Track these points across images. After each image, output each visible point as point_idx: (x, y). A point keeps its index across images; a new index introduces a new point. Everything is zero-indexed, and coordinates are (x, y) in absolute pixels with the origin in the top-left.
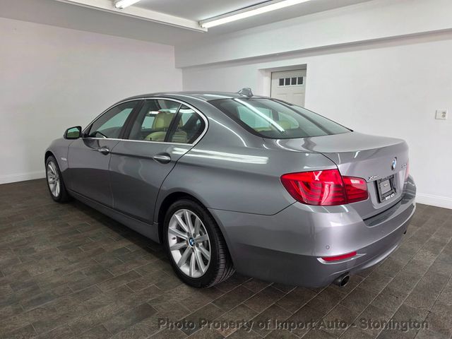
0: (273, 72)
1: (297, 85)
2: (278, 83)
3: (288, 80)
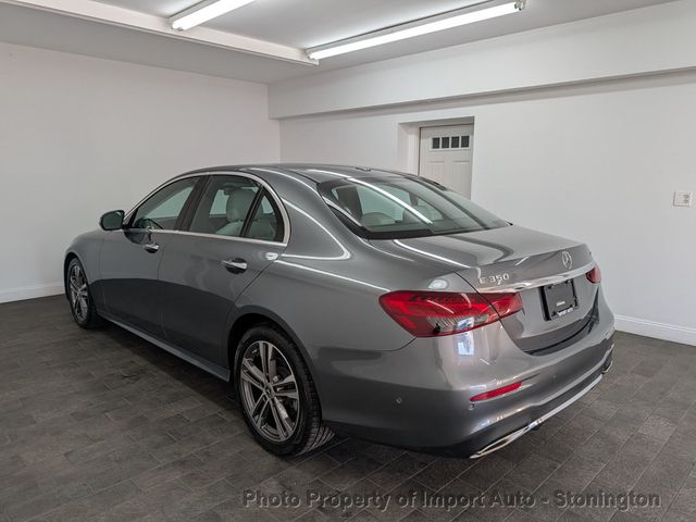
1: (460, 148)
2: (431, 145)
3: (446, 140)
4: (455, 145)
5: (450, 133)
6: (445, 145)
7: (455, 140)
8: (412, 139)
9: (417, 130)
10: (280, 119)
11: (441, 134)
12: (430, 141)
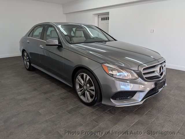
0: (99, 15)
1: (107, 20)
2: (101, 20)
3: (104, 18)
4: (106, 20)
5: (105, 16)
6: (104, 20)
7: (106, 18)
8: (96, 18)
9: (97, 16)
10: (66, 14)
11: (103, 17)
12: (101, 18)
